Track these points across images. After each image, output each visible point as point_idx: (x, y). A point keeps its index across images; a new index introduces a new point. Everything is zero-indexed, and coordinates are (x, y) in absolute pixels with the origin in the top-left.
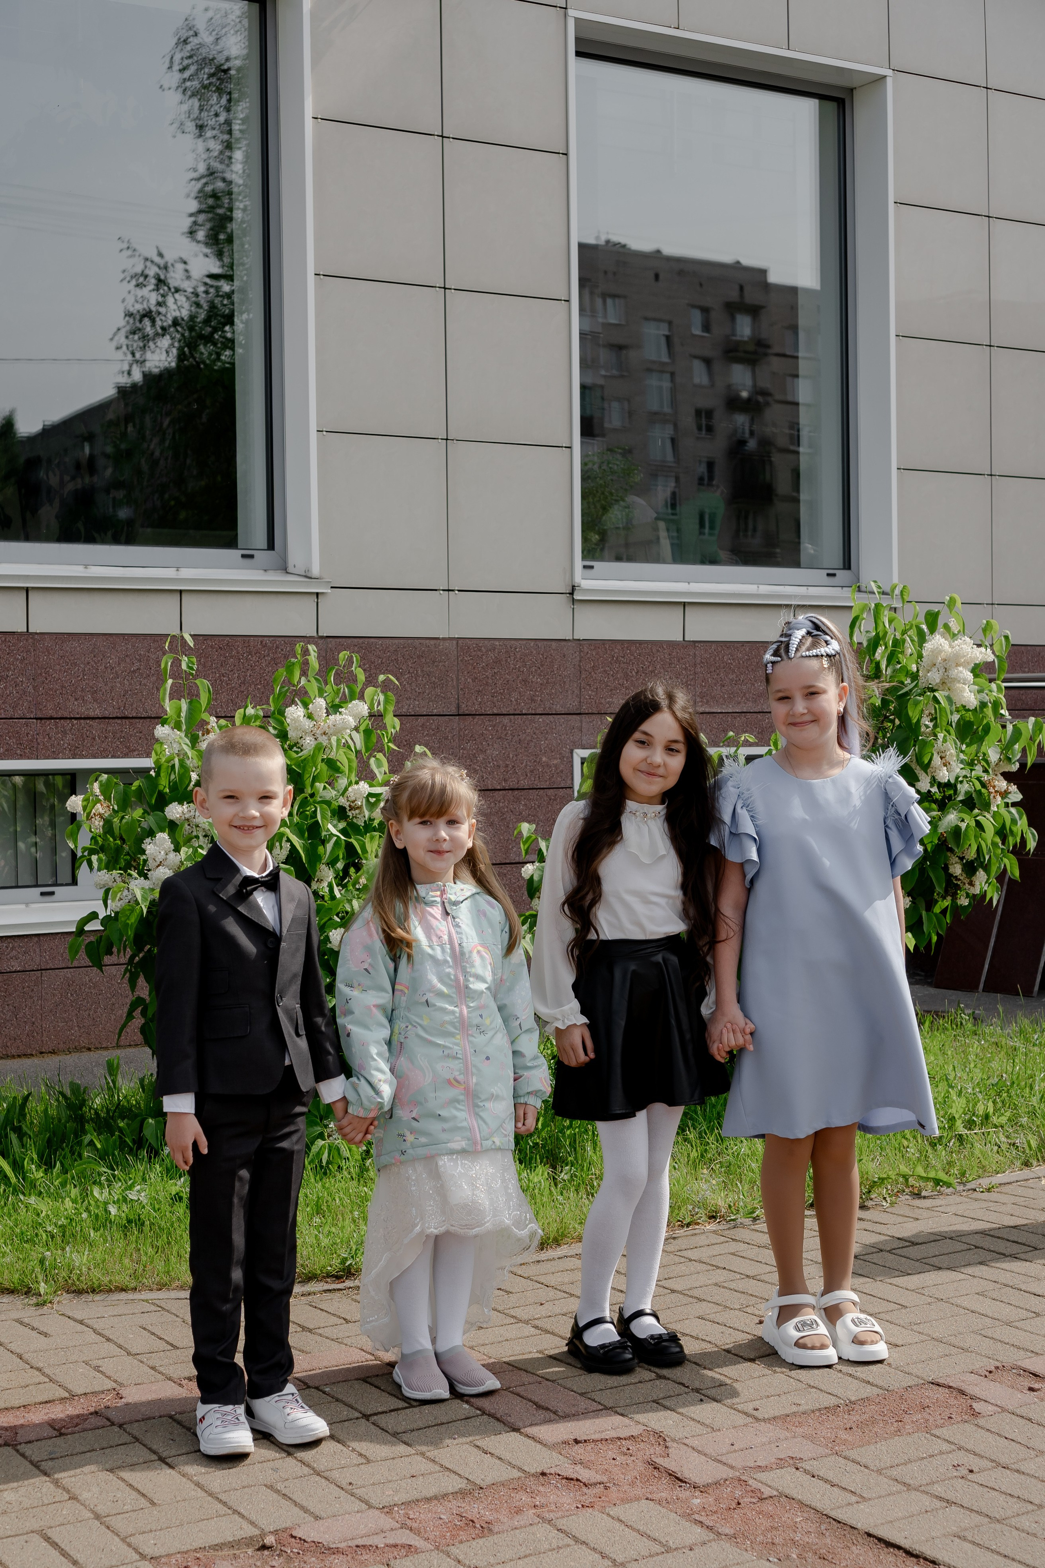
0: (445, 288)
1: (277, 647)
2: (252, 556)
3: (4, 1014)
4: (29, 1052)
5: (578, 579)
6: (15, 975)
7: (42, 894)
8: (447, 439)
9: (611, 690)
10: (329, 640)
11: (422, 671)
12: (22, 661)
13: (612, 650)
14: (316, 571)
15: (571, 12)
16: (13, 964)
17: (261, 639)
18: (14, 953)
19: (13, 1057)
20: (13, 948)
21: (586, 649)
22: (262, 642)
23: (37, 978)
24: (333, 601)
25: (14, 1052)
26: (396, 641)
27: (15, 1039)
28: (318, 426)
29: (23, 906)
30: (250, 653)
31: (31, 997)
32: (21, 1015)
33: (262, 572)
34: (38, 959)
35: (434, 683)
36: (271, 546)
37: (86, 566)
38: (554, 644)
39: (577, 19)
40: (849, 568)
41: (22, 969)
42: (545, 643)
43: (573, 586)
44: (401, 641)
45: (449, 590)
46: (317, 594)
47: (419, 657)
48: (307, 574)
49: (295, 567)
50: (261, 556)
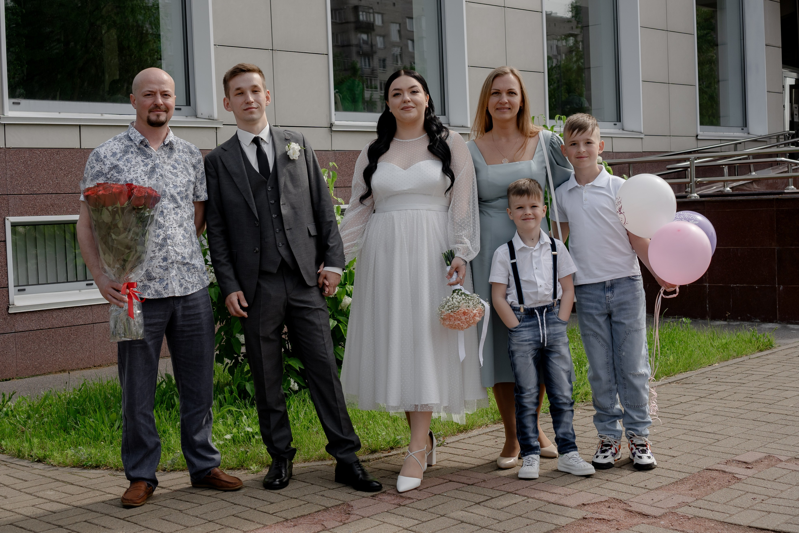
2: (180, 109)
3: (76, 347)
4: (89, 366)
5: (333, 120)
6: (80, 326)
7: (87, 285)
8: (272, 50)
9: (349, 175)
12: (79, 163)
13: (349, 155)
14: (216, 116)
16: (79, 321)
18: (80, 315)
19: (82, 369)
20: (79, 313)
21: (338, 155)
23: (92, 327)
24: (224, 131)
25: (81, 366)
27: (82, 360)
28: (214, 42)
29: (78, 291)
31: (89, 338)
32: (84, 347)
33: (185, 117)
34: (91, 318)
36: (188, 103)
37: (102, 114)
38: (323, 152)
40: (445, 115)
41: (84, 323)
42: (320, 152)
43: (331, 124)
46: (216, 128)
48: (210, 118)
49: (202, 114)
50: (185, 109)
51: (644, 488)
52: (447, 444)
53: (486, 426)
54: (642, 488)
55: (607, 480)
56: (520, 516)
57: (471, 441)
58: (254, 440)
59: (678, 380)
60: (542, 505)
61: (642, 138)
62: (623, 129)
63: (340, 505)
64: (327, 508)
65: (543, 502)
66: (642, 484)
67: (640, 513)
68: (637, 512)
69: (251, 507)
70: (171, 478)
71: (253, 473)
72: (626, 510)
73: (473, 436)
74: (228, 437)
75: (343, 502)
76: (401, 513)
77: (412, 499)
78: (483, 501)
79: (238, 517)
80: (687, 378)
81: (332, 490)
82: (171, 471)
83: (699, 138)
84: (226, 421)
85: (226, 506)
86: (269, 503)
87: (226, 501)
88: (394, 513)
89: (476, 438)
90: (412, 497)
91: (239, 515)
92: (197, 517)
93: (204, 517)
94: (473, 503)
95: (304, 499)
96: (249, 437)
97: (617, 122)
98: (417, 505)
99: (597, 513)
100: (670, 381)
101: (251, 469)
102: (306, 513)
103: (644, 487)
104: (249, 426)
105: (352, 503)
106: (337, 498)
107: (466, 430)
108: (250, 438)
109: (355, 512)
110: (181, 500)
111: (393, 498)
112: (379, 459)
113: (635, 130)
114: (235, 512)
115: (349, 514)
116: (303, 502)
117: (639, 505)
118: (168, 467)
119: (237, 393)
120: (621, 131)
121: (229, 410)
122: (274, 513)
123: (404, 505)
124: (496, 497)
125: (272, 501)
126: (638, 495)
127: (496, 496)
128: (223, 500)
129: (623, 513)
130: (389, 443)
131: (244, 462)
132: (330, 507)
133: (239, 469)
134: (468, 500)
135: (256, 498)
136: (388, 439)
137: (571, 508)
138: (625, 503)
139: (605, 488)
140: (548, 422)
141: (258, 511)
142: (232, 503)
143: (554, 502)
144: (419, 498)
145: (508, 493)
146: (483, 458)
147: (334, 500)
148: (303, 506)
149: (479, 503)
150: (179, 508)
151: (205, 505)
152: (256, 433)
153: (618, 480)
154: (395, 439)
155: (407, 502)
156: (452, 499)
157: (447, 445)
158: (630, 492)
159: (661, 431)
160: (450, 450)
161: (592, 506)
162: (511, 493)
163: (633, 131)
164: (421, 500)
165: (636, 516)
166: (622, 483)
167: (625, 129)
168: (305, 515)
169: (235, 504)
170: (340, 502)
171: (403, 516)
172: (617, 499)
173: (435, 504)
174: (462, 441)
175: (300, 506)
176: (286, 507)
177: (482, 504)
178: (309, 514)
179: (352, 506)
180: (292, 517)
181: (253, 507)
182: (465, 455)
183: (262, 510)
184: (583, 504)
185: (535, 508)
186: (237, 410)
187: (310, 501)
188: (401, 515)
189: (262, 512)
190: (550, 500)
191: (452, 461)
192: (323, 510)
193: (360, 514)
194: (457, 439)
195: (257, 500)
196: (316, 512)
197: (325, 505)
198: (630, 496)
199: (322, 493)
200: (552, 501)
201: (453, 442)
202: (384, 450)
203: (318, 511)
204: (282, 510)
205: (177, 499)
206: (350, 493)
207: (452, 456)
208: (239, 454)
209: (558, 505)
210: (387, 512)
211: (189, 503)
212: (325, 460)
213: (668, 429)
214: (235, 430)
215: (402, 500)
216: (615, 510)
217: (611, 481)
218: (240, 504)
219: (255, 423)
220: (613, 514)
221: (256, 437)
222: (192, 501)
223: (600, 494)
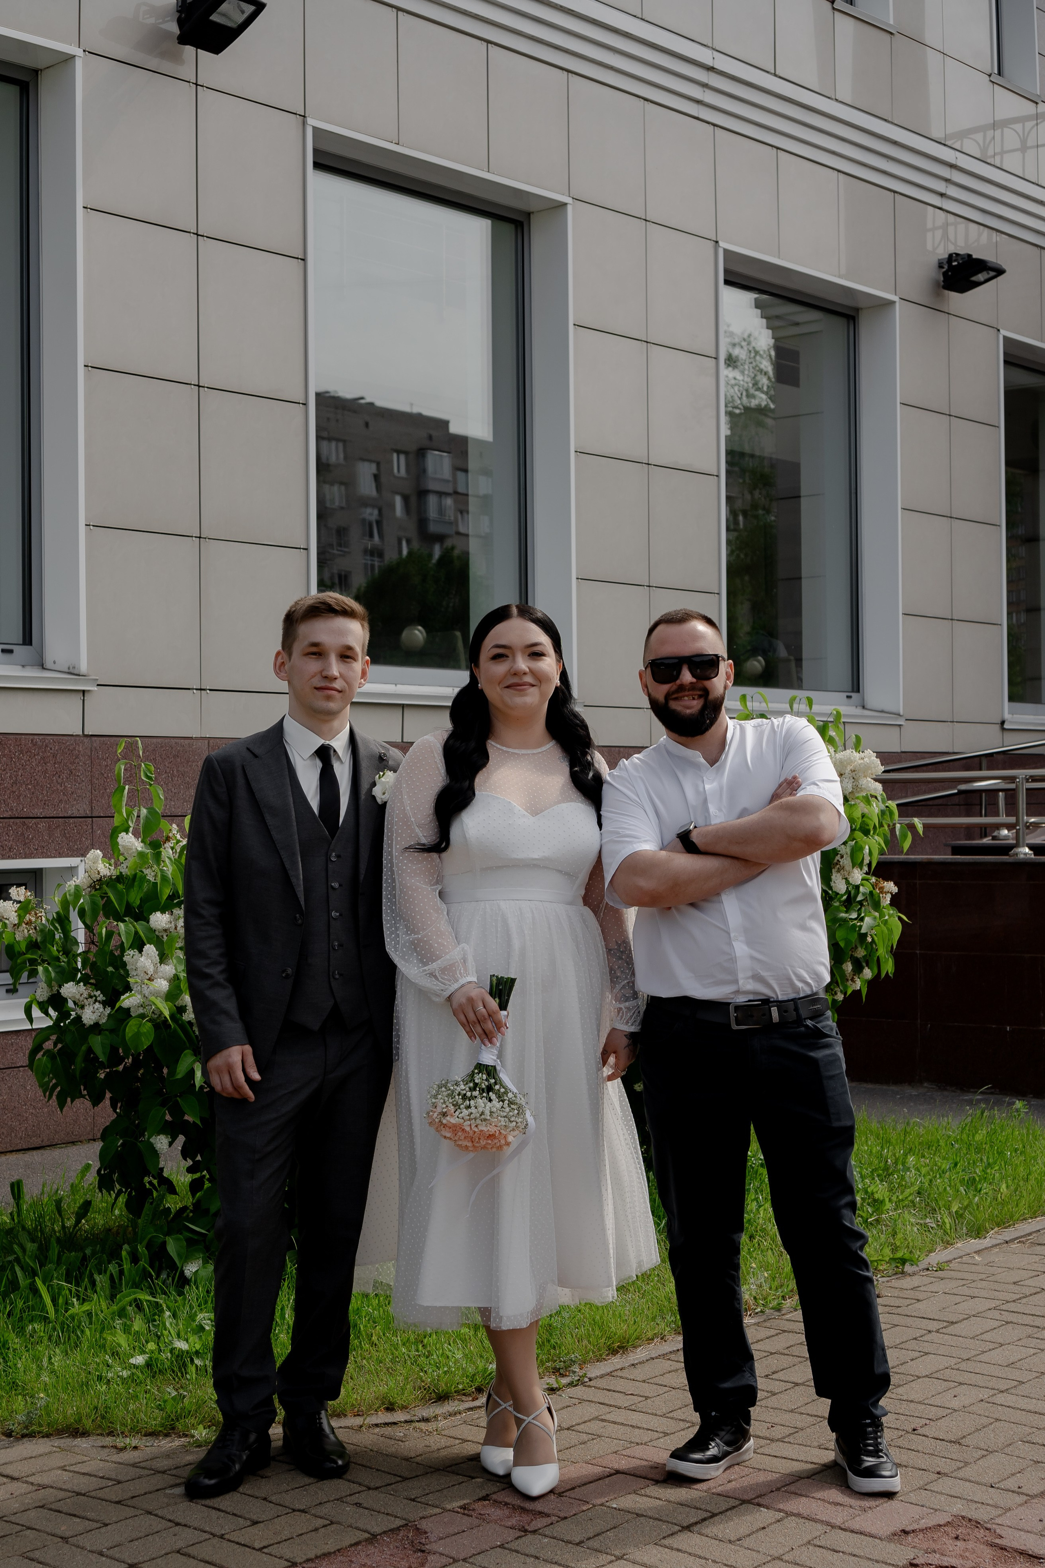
0: (199, 386)
1: (46, 746)
2: (9, 652)
8: (200, 537)
10: (94, 739)
11: (178, 771)
14: (83, 668)
15: (310, 121)
17: (31, 737)
22: (32, 741)
24: (99, 698)
26: (154, 740)
28: (86, 520)
30: (21, 752)
33: (20, 667)
35: (188, 783)
36: (27, 639)
39: (315, 129)
44: (159, 740)
45: (201, 689)
46: (84, 692)
47: (174, 756)
48: (71, 670)
49: (55, 662)
50: (20, 651)
51: (1018, 1493)
52: (590, 1380)
53: (662, 1339)
54: (1013, 1492)
55: (938, 1473)
56: (779, 1558)
57: (638, 1373)
58: (194, 1369)
59: (1022, 1237)
60: (818, 1533)
61: (900, 726)
62: (864, 707)
63: (398, 1529)
64: (374, 1536)
65: (819, 1526)
66: (1011, 1484)
67: (1022, 1553)
68: (1016, 1550)
69: (213, 1531)
70: (26, 1454)
71: (199, 1446)
72: (992, 1545)
73: (640, 1363)
74: (139, 1360)
75: (404, 1522)
76: (532, 1551)
77: (548, 1515)
78: (696, 1523)
79: (189, 1556)
80: (1039, 1231)
81: (375, 1493)
82: (24, 1436)
83: (1006, 726)
84: (128, 1323)
85: (159, 1528)
86: (249, 1523)
87: (156, 1515)
88: (517, 1552)
89: (647, 1367)
90: (546, 1510)
91: (190, 1550)
92: (101, 1554)
93: (117, 1556)
94: (677, 1528)
95: (322, 1514)
96: (182, 1360)
97: (853, 691)
98: (560, 1529)
99: (935, 1552)
100: (1008, 1239)
101: (193, 1436)
102: (331, 1547)
103: (1016, 1489)
104: (179, 1336)
105: (424, 1525)
106: (390, 1512)
107: (623, 1347)
108: (185, 1365)
109: (434, 1547)
110: (59, 1511)
111: (507, 1512)
112: (455, 1414)
113: (886, 709)
114: (180, 1544)
115: (423, 1551)
116: (320, 1522)
117: (1018, 1534)
118: (16, 1428)
119: (148, 1261)
120: (859, 711)
121: (135, 1300)
122: (265, 1547)
123: (534, 1532)
124: (721, 1513)
125: (255, 1518)
126: (1010, 1509)
127: (720, 1510)
128: (150, 1513)
129: (988, 1552)
130: (473, 1378)
131: (178, 1420)
132: (380, 1534)
133: (167, 1435)
134: (664, 1519)
135: (219, 1510)
136: (471, 1370)
137: (880, 1539)
138: (987, 1529)
139: (937, 1492)
140: (784, 1331)
141: (229, 1540)
142: (170, 1521)
143: (843, 1526)
144: (562, 1515)
145: (744, 1502)
146: (671, 1415)
147: (386, 1518)
148: (323, 1530)
149: (688, 1528)
150: (58, 1532)
151: (114, 1526)
152: (197, 1353)
153: (961, 1474)
154: (486, 1370)
155: (539, 1523)
156: (630, 1516)
157: (591, 1383)
158: (991, 1502)
159: (1019, 1357)
160: (600, 1396)
161: (921, 1536)
162: (749, 1502)
163: (882, 711)
164: (566, 1518)
165: (1015, 1558)
166: (970, 1481)
167: (868, 706)
168: (329, 1554)
169: (177, 1524)
170: (399, 1523)
171: (537, 1558)
172: (970, 1520)
173: (598, 1529)
174: (619, 1373)
175: (316, 1530)
176: (286, 1534)
177: (696, 1528)
178: (339, 1550)
179: (426, 1533)
180: (305, 1558)
181: (218, 1531)
182: (633, 1407)
183: (236, 1540)
184: (905, 1532)
185: (805, 1541)
186: (150, 1298)
187: (334, 1520)
188: (532, 1556)
189: (238, 1543)
190: (834, 1521)
191: (609, 1421)
192: (366, 1540)
193: (446, 1553)
194: (609, 1370)
195: (222, 1514)
196: (351, 1545)
197: (369, 1528)
198: (994, 1512)
199: (355, 1499)
200: (838, 1524)
201: (602, 1376)
202: (464, 1395)
203: (357, 1544)
204: (279, 1539)
205: (51, 1509)
206: (414, 1500)
207: (607, 1409)
208: (165, 1401)
209: (852, 1531)
210: (501, 1546)
211: (78, 1520)
212: (345, 1416)
213: (1032, 1351)
214: (151, 1346)
215: (526, 1518)
216: (971, 1545)
217: (946, 1475)
218: (189, 1523)
219: (192, 1330)
220: (967, 1554)
221: (198, 1362)
222: (83, 1514)
223: (932, 1506)
